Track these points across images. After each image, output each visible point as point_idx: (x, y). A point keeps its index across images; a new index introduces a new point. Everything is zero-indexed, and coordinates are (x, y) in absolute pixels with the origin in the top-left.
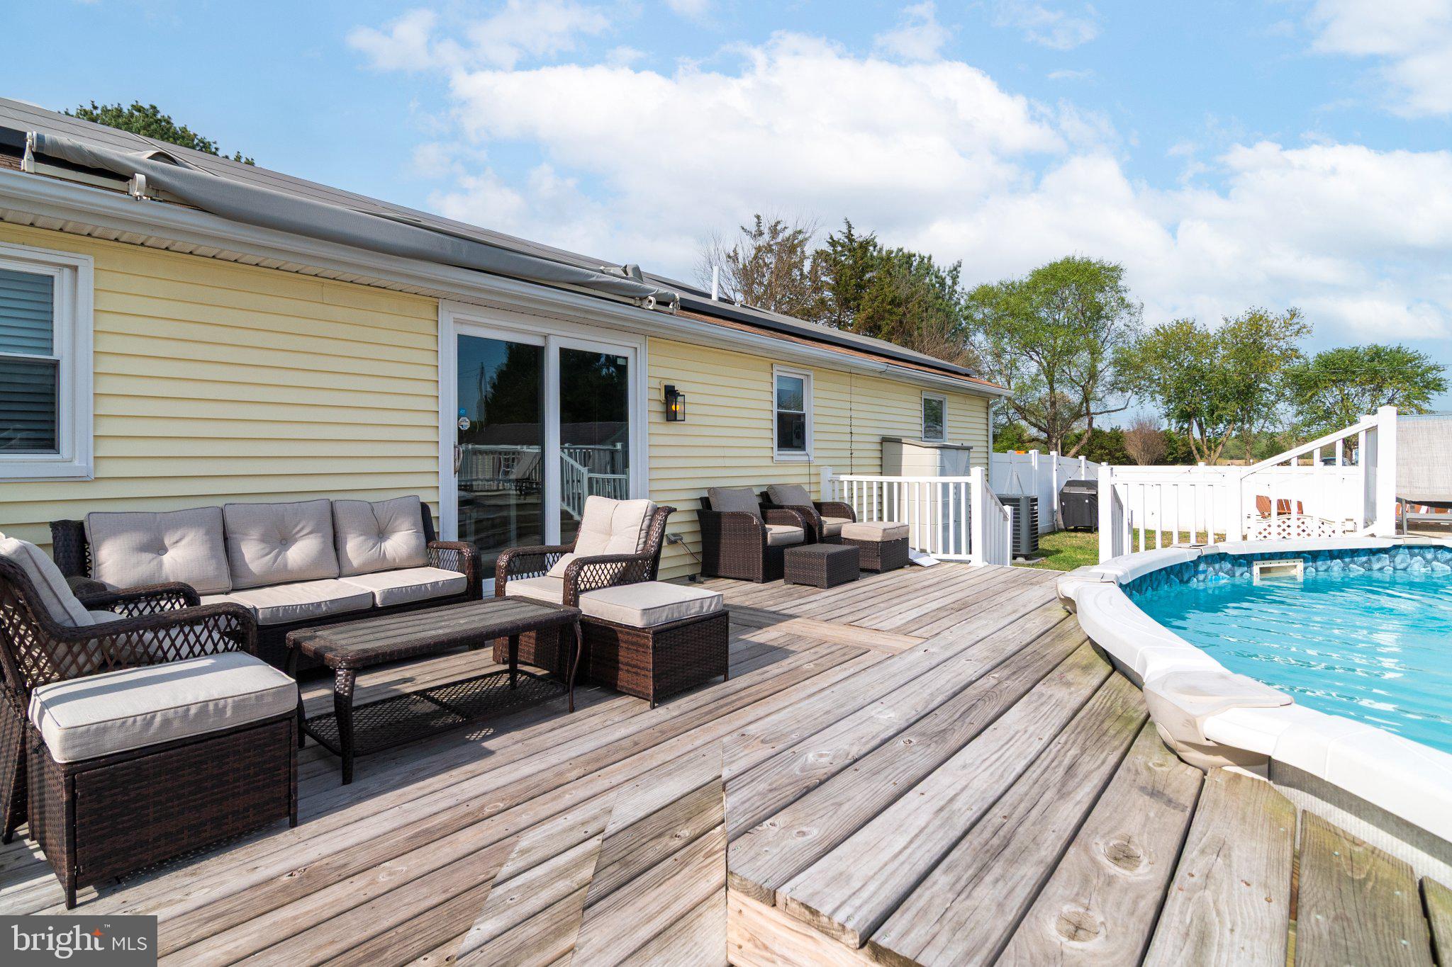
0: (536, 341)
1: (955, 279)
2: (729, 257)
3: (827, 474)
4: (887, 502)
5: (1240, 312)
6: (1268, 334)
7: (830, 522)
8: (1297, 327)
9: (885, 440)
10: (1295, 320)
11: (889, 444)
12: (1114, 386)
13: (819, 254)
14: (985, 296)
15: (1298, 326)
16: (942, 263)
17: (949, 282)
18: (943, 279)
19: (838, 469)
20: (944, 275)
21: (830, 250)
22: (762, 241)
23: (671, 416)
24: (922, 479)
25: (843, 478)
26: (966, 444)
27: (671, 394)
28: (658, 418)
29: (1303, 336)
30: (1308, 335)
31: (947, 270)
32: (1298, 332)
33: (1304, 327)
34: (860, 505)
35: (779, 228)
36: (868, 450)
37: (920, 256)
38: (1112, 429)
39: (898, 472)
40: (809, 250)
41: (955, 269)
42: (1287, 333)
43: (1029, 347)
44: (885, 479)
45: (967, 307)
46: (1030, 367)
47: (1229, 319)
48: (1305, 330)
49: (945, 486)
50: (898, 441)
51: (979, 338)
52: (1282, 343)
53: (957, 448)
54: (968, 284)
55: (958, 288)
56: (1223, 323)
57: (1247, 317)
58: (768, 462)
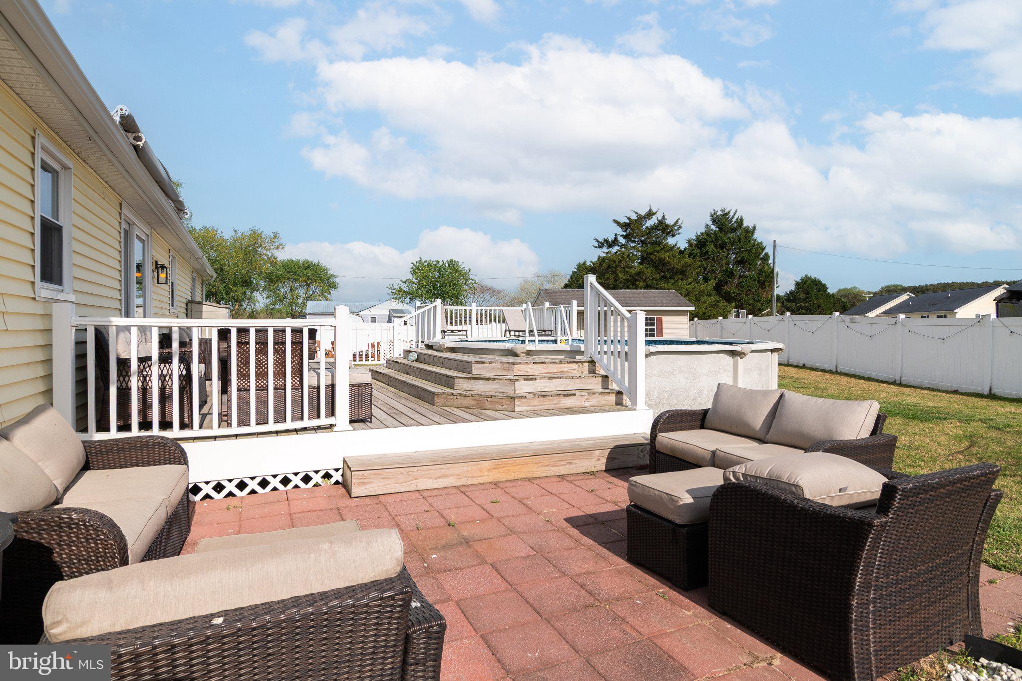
6: (261, 246)
9: (190, 302)
15: (278, 244)
28: (153, 281)
29: (280, 250)
30: (282, 250)
32: (277, 248)
33: (281, 245)
42: (272, 247)
47: (238, 231)
48: (281, 247)
52: (268, 253)
57: (250, 233)
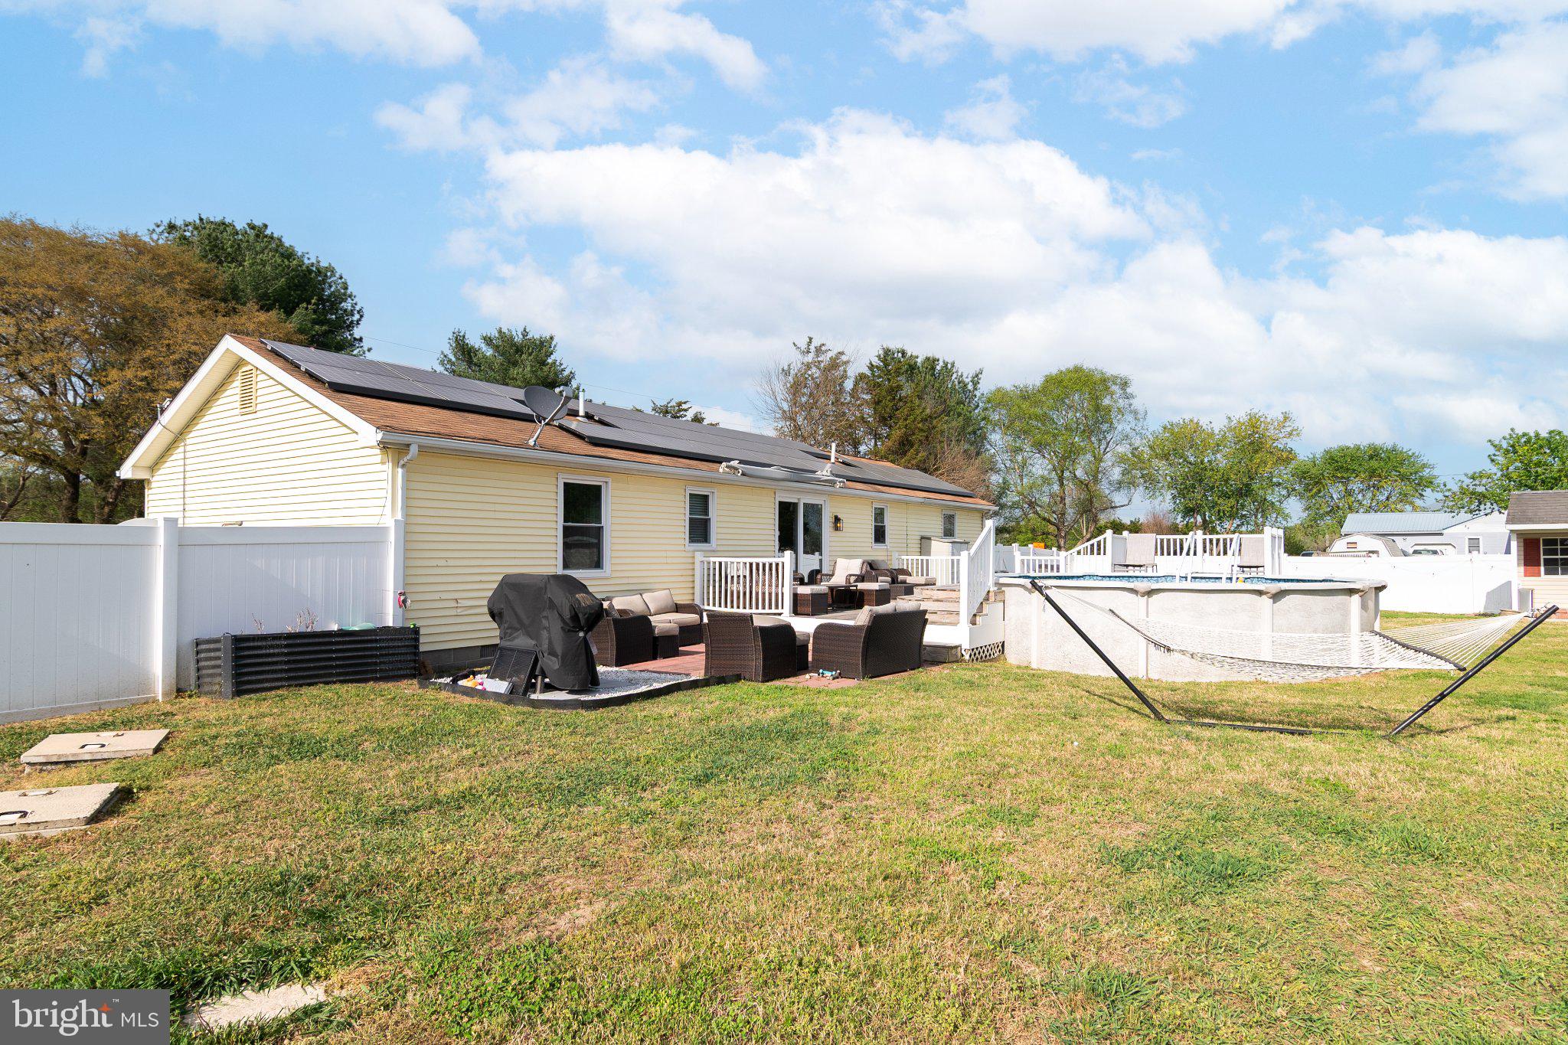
0: (796, 501)
1: (975, 383)
2: (783, 370)
3: (895, 555)
4: (925, 568)
5: (1240, 414)
6: (1265, 434)
7: (901, 577)
8: (1288, 429)
9: (922, 538)
10: (1287, 424)
11: (925, 540)
12: (1119, 485)
13: (861, 377)
14: (1000, 399)
15: (1291, 428)
16: (965, 370)
17: (970, 387)
18: (966, 385)
19: (901, 553)
20: (967, 380)
21: (868, 373)
22: (810, 358)
23: (837, 529)
24: (942, 558)
25: (903, 557)
26: (967, 540)
27: (837, 519)
28: (832, 530)
29: (1294, 438)
30: (1300, 438)
31: (970, 375)
32: (1291, 434)
33: (1296, 430)
34: (912, 568)
35: (823, 348)
36: (914, 544)
37: (944, 362)
38: (1131, 522)
39: (929, 555)
40: (853, 371)
41: (977, 376)
42: (1282, 435)
43: (1040, 447)
44: (925, 558)
45: (986, 409)
46: (1040, 466)
47: (1232, 419)
48: (1296, 433)
49: (953, 561)
50: (929, 539)
51: (996, 437)
52: (1278, 444)
53: (961, 543)
54: (986, 387)
55: (978, 393)
56: (1225, 422)
57: (1247, 419)
58: (870, 549)
